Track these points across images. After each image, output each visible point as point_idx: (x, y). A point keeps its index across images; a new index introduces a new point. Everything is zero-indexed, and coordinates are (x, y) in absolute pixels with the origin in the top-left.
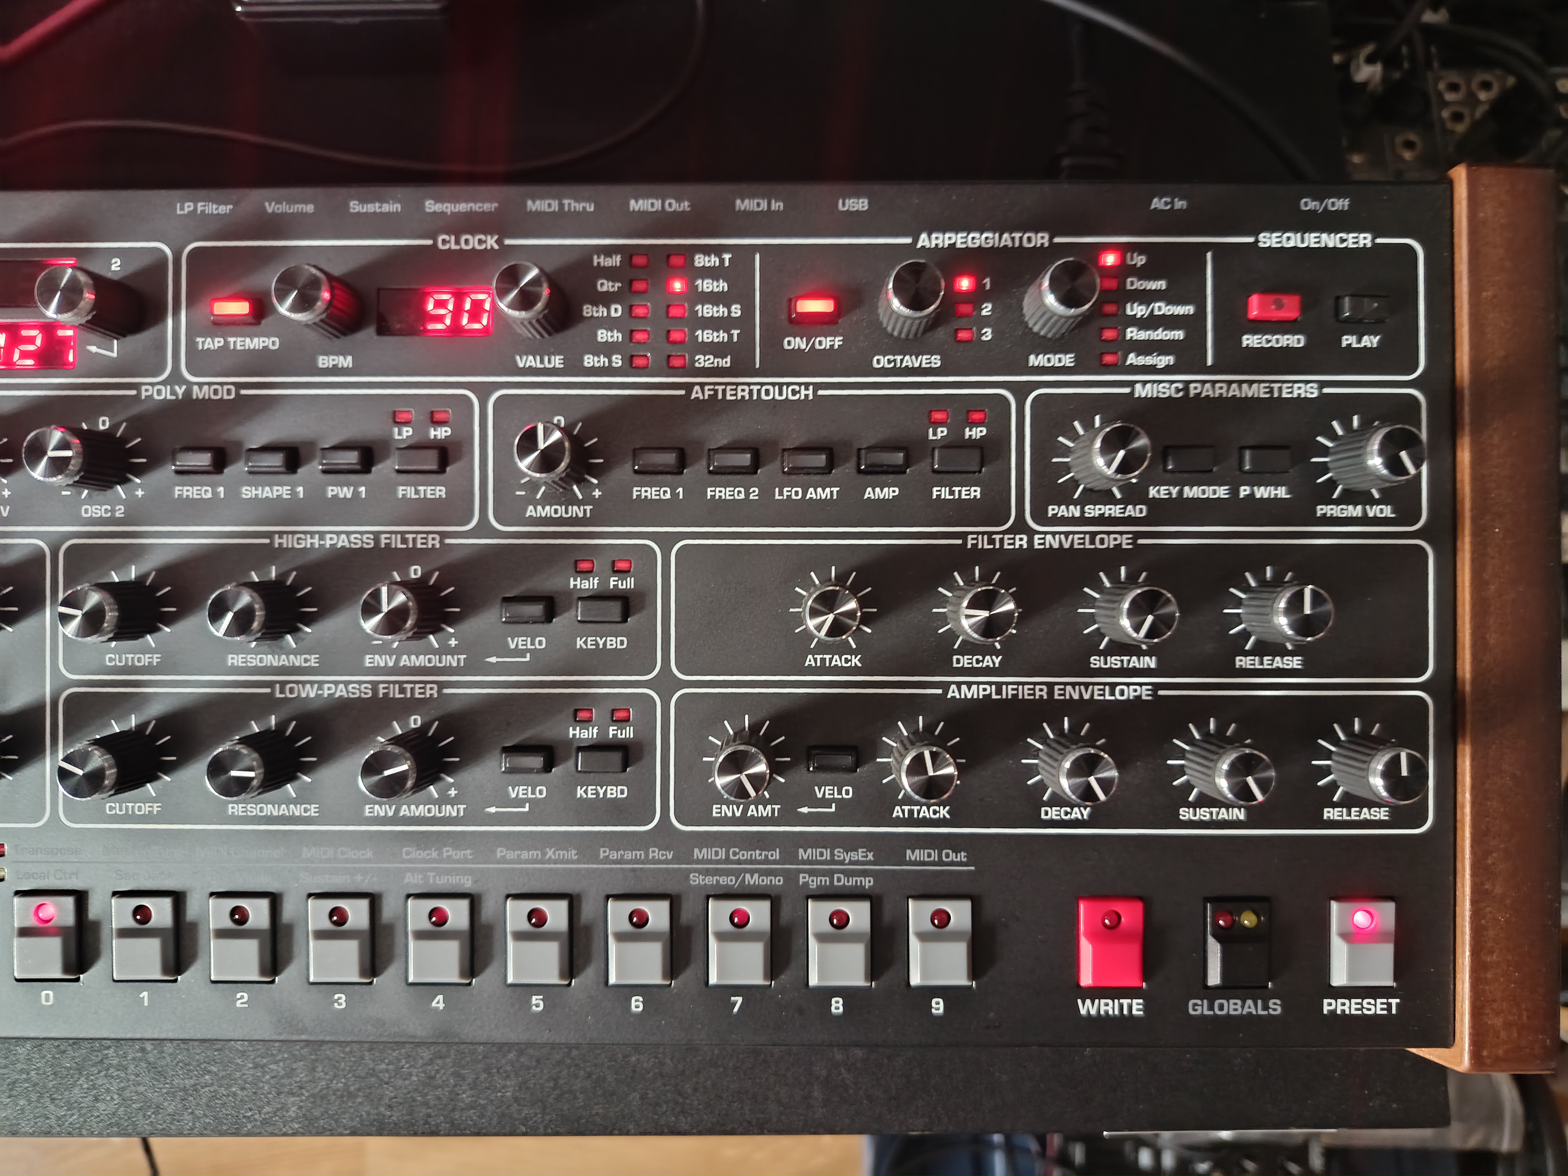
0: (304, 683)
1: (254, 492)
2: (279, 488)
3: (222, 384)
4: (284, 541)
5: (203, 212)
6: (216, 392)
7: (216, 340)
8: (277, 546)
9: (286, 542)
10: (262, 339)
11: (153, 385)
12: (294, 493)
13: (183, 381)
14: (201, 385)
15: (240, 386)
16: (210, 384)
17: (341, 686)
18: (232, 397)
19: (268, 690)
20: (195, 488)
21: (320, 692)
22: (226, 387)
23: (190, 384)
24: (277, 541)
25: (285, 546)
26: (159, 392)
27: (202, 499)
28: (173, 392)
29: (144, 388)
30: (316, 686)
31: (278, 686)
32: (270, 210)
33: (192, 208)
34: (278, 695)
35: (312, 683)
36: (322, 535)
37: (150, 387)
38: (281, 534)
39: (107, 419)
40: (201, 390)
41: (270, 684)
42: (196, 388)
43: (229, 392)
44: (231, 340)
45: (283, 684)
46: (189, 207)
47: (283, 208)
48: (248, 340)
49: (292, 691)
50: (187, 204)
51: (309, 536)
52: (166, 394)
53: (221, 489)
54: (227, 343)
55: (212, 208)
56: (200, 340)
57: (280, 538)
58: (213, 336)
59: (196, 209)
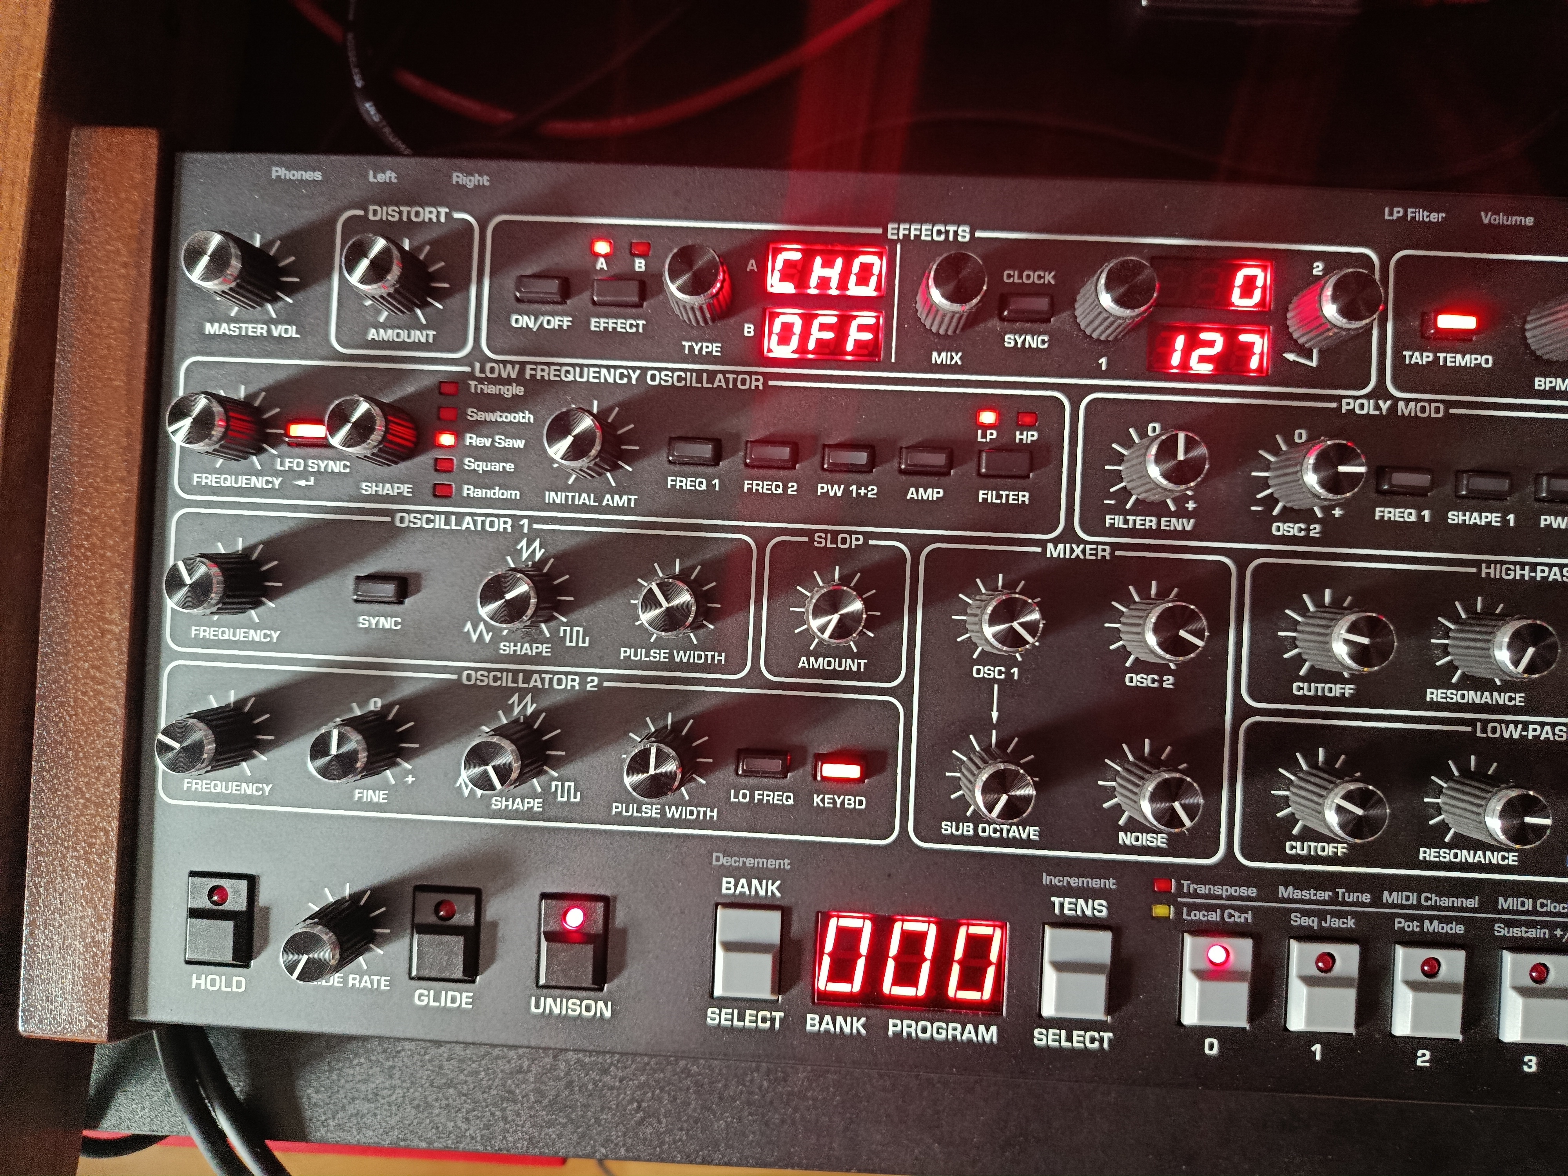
0: (1507, 723)
1: (1461, 517)
2: (1489, 515)
3: (1430, 401)
4: (1492, 571)
5: (1414, 218)
6: (1423, 409)
7: (1425, 354)
8: (1483, 575)
9: (1494, 572)
10: (1473, 356)
11: (1356, 398)
12: (1504, 521)
13: (1388, 396)
14: (1407, 401)
15: (1449, 404)
16: (1417, 401)
17: (1547, 728)
18: (1440, 415)
19: (1469, 729)
20: (1398, 510)
21: (1524, 733)
22: (1433, 405)
23: (1396, 400)
24: (1484, 570)
25: (1492, 576)
26: (1362, 406)
27: (1405, 522)
28: (1377, 407)
29: (1344, 401)
30: (1520, 726)
31: (1479, 724)
32: (1486, 221)
33: (1401, 214)
34: (1479, 734)
35: (1516, 723)
36: (1533, 567)
37: (1351, 401)
38: (1489, 563)
39: (1303, 432)
40: (1407, 406)
41: (1472, 723)
42: (1401, 404)
43: (1437, 410)
44: (1441, 355)
45: (1485, 722)
46: (1398, 212)
47: (1501, 219)
48: (1459, 356)
49: (1494, 730)
50: (1395, 210)
51: (1518, 567)
52: (1369, 408)
53: (1426, 513)
54: (1437, 359)
55: (1422, 215)
56: (1407, 353)
57: (1488, 567)
58: (1422, 350)
59: (1406, 213)
